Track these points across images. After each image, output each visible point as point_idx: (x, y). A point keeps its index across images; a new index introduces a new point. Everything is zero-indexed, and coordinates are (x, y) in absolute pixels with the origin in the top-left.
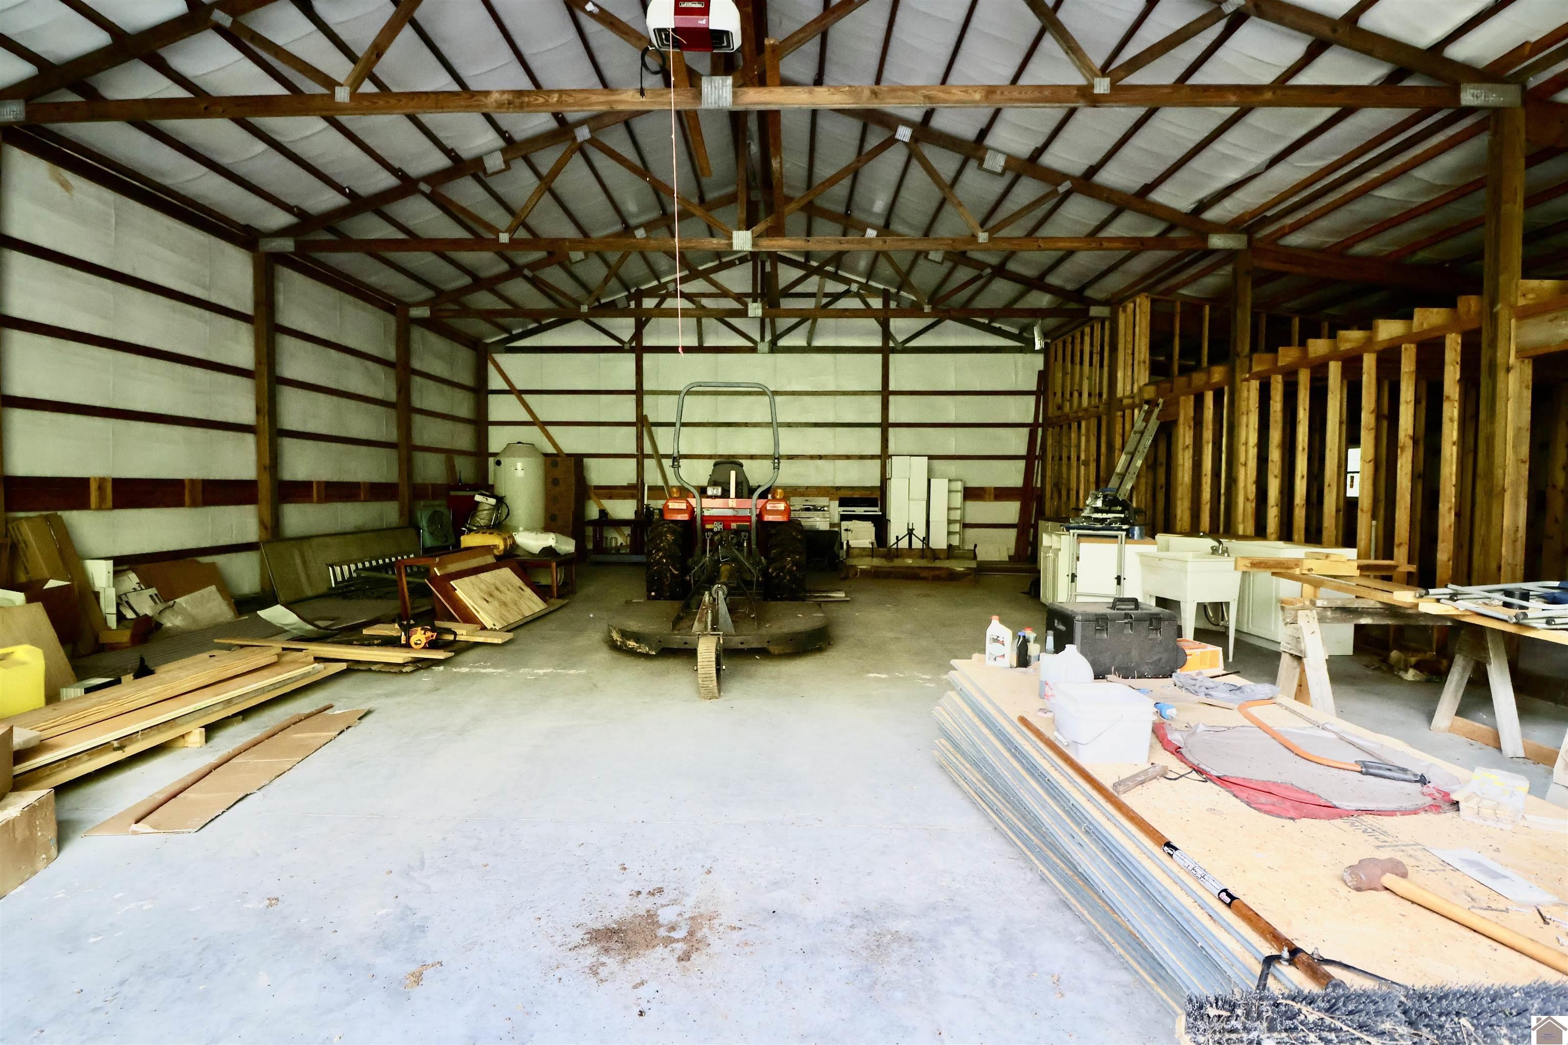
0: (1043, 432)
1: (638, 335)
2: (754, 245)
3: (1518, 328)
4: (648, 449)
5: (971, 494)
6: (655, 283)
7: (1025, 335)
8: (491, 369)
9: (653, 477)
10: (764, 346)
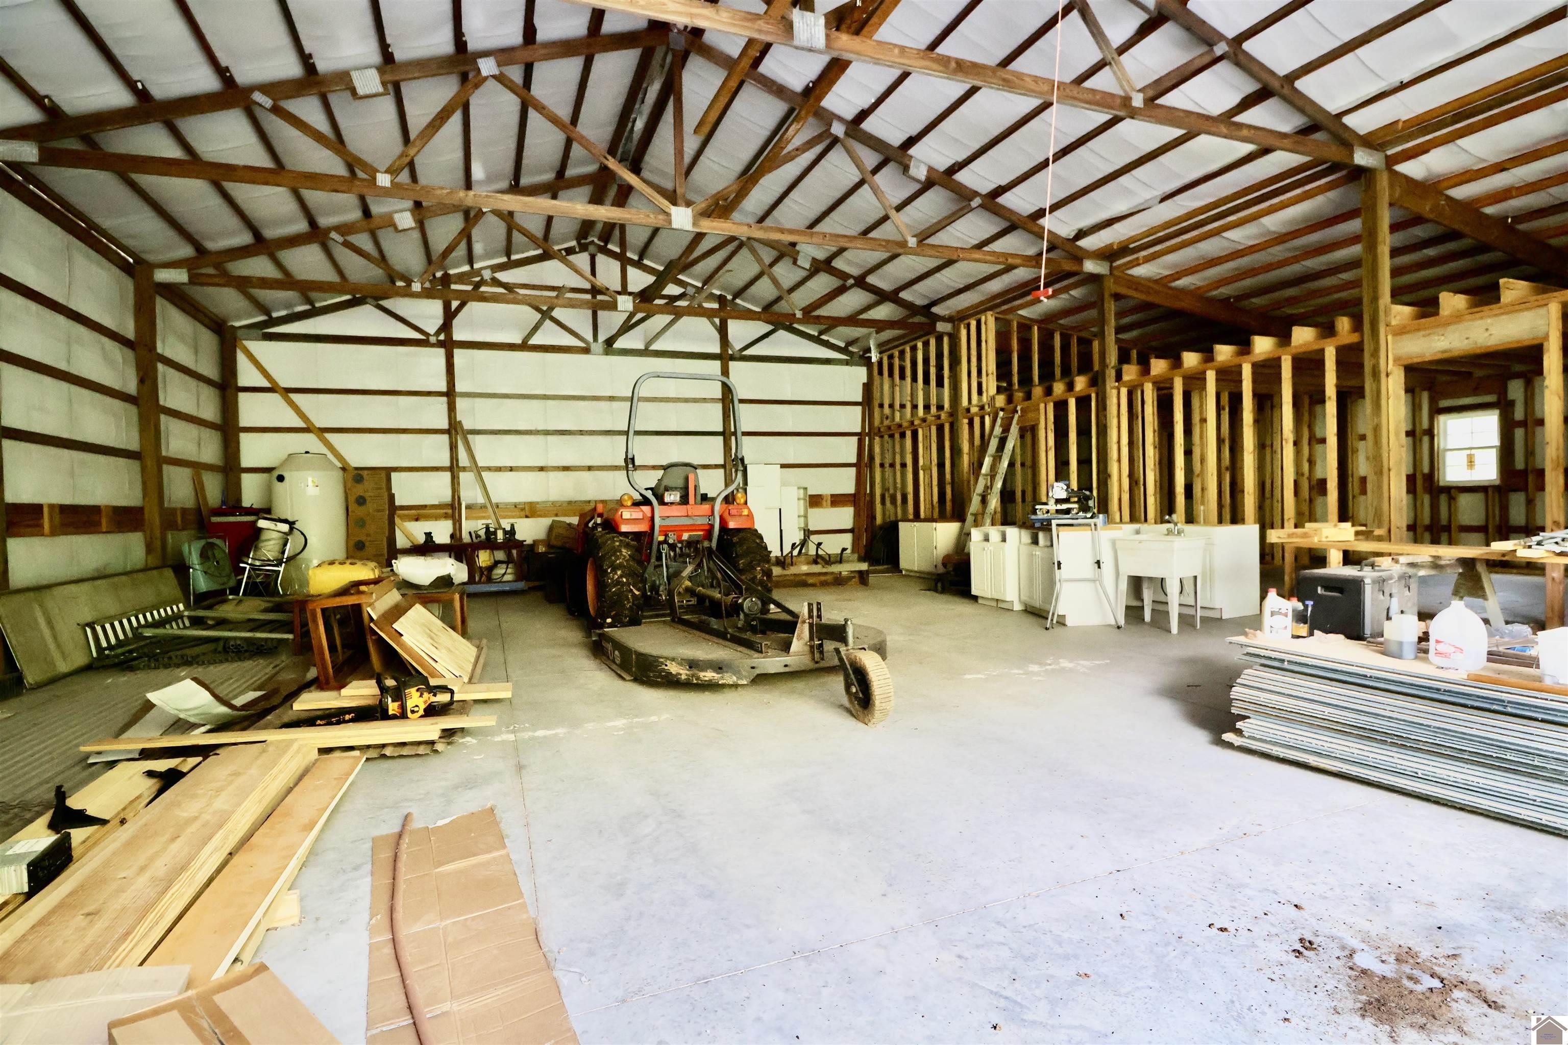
0: (870, 441)
1: (446, 327)
2: (695, 224)
3: (1394, 343)
4: (463, 459)
5: (815, 501)
6: (466, 268)
7: (850, 348)
8: (241, 358)
9: (470, 493)
10: (598, 347)
